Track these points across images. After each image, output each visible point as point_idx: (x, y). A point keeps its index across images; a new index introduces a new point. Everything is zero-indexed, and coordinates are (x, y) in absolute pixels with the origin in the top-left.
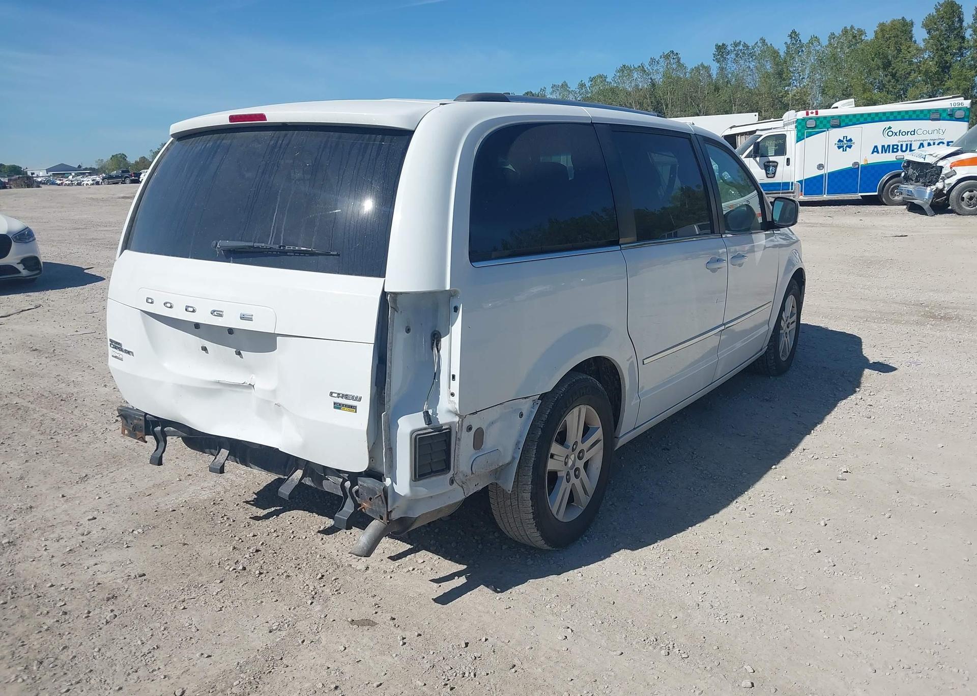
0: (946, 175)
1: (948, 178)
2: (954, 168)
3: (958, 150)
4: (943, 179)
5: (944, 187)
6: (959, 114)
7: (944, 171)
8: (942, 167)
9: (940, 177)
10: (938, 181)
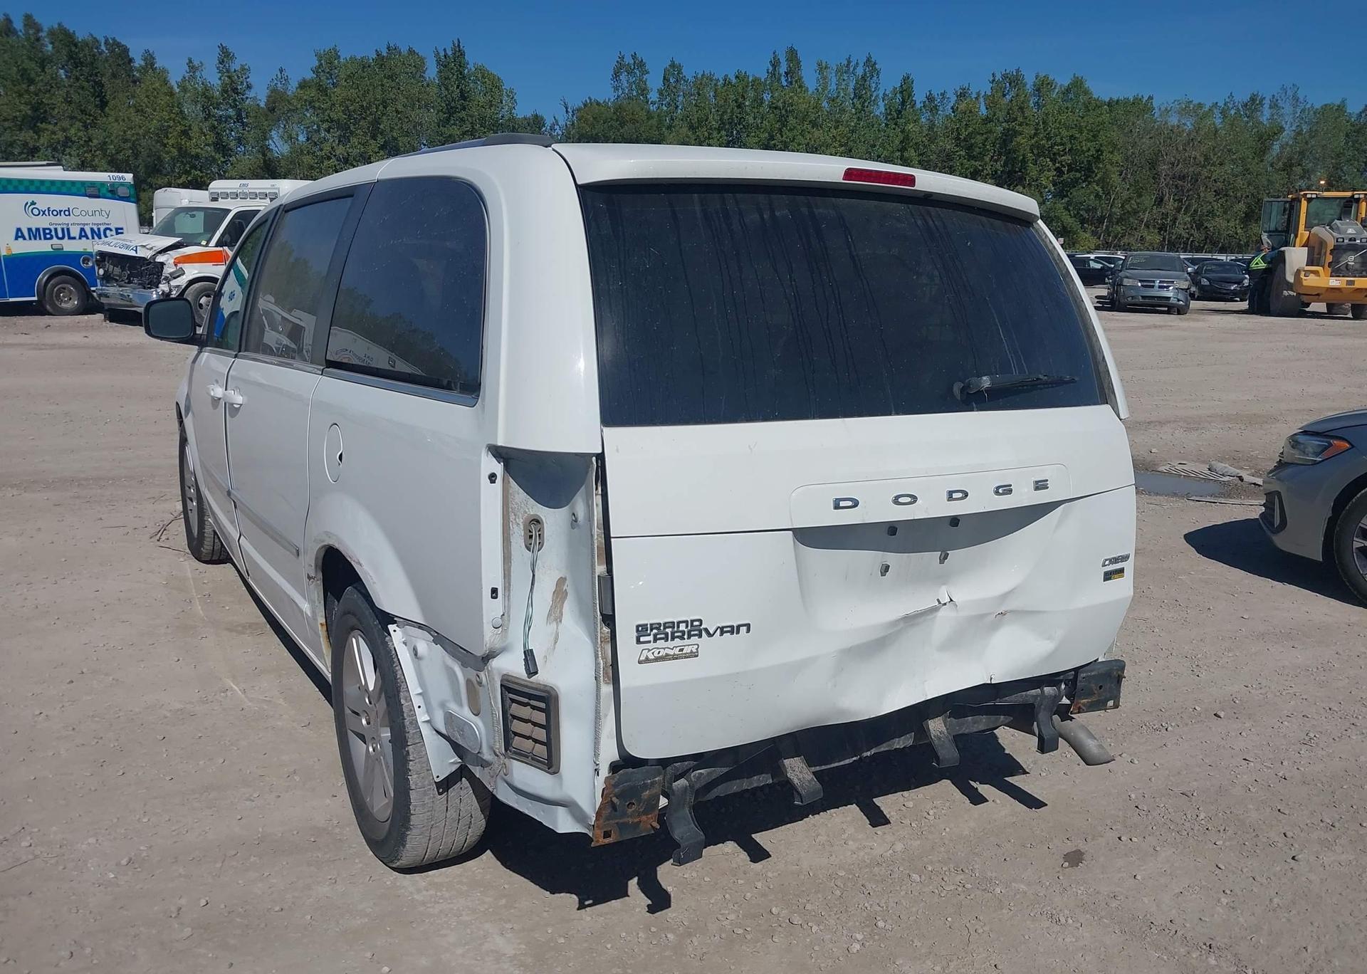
0: (171, 274)
1: (175, 278)
2: (179, 266)
3: (178, 242)
4: (168, 280)
5: (171, 290)
6: (122, 191)
7: (168, 270)
8: (162, 264)
9: (163, 277)
10: (160, 283)
